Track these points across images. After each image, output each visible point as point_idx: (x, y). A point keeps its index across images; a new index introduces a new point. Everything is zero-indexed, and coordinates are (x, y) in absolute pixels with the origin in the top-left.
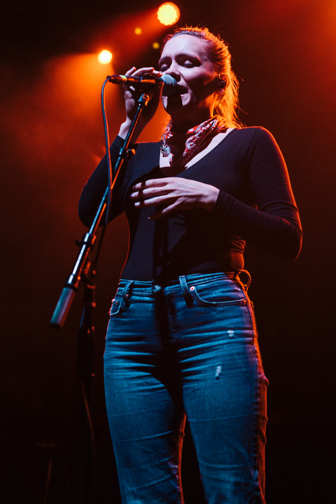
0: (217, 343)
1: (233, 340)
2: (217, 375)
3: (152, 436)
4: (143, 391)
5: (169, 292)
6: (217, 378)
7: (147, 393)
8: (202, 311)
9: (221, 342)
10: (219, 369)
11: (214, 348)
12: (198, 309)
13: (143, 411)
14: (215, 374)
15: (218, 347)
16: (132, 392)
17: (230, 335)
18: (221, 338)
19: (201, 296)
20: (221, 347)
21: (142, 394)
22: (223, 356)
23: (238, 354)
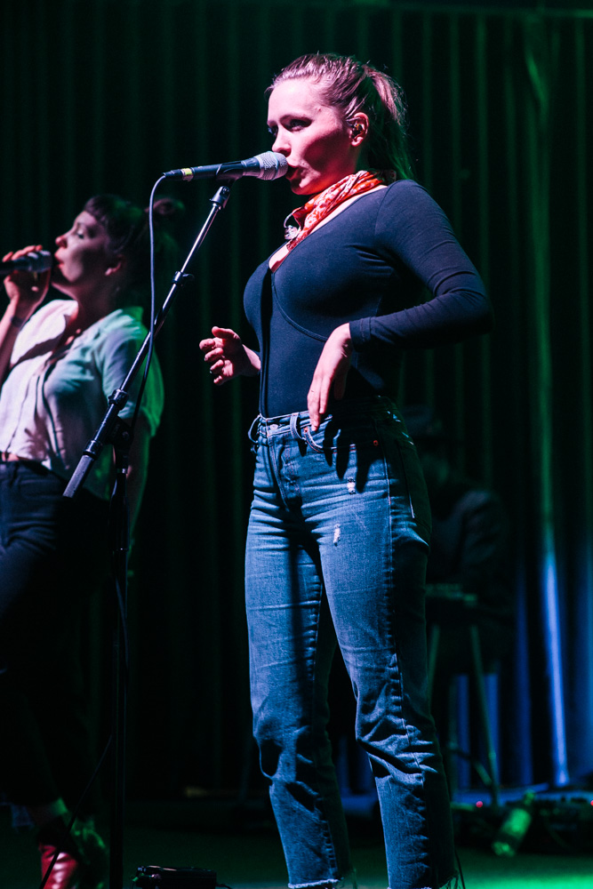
0: (336, 499)
1: (354, 496)
2: (335, 541)
3: (277, 606)
4: (273, 550)
5: (281, 436)
6: (336, 544)
7: (276, 553)
8: (318, 459)
9: (341, 498)
10: (337, 533)
11: (333, 506)
12: (313, 456)
13: (269, 574)
14: (333, 539)
15: (337, 505)
16: (261, 550)
17: (350, 490)
18: (340, 493)
19: (315, 440)
20: (340, 504)
21: (270, 553)
22: (342, 516)
23: (359, 514)
